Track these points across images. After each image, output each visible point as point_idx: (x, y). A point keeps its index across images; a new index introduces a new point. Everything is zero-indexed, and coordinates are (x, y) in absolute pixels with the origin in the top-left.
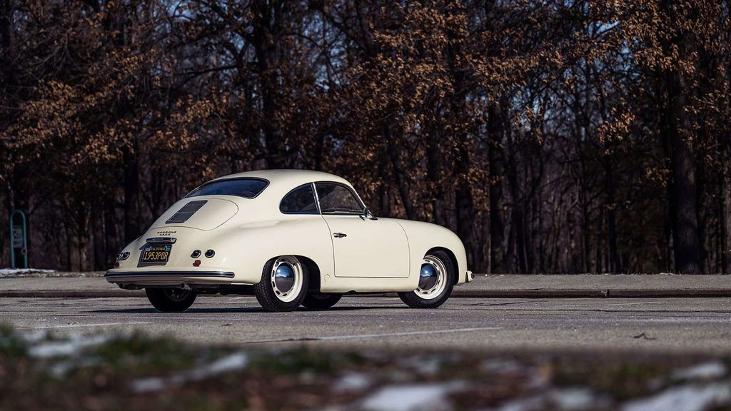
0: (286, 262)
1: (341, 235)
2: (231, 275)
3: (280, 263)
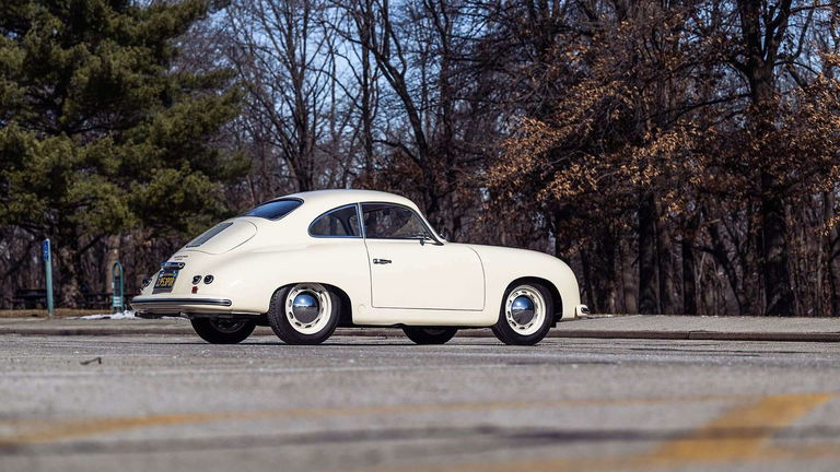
0: (309, 290)
1: (383, 262)
2: (228, 303)
3: (300, 291)
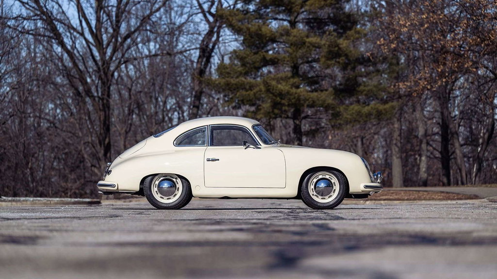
0: (168, 178)
1: (213, 160)
2: (113, 186)
3: (162, 178)
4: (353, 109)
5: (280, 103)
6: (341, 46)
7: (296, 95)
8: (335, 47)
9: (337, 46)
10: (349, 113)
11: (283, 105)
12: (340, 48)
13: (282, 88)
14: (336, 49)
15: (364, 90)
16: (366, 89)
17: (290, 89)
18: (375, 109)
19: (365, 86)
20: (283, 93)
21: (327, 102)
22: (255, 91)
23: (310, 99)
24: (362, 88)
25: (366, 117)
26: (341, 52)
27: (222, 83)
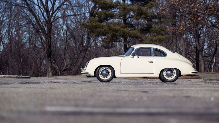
4: (149, 38)
5: (115, 35)
6: (143, 10)
7: (123, 31)
8: (140, 10)
9: (141, 10)
10: (147, 40)
11: (117, 35)
12: (142, 11)
13: (116, 28)
14: (141, 11)
15: (154, 30)
16: (155, 29)
17: (120, 29)
18: (158, 38)
19: (154, 28)
20: (117, 30)
21: (137, 35)
22: (104, 29)
23: (129, 33)
24: (153, 29)
25: (155, 42)
26: (143, 13)
27: (90, 25)
